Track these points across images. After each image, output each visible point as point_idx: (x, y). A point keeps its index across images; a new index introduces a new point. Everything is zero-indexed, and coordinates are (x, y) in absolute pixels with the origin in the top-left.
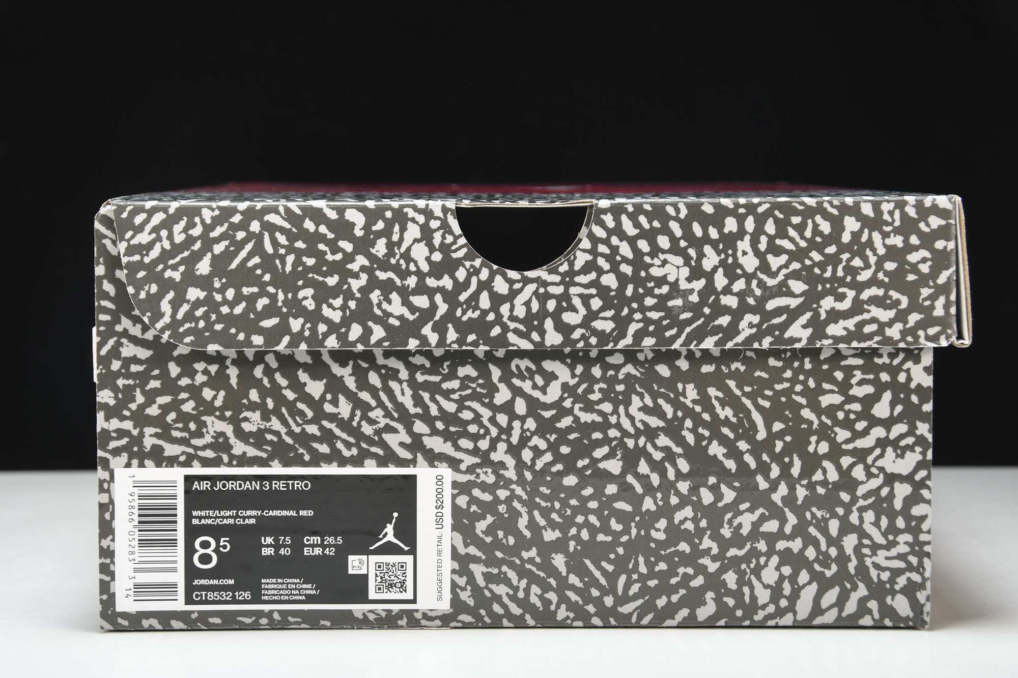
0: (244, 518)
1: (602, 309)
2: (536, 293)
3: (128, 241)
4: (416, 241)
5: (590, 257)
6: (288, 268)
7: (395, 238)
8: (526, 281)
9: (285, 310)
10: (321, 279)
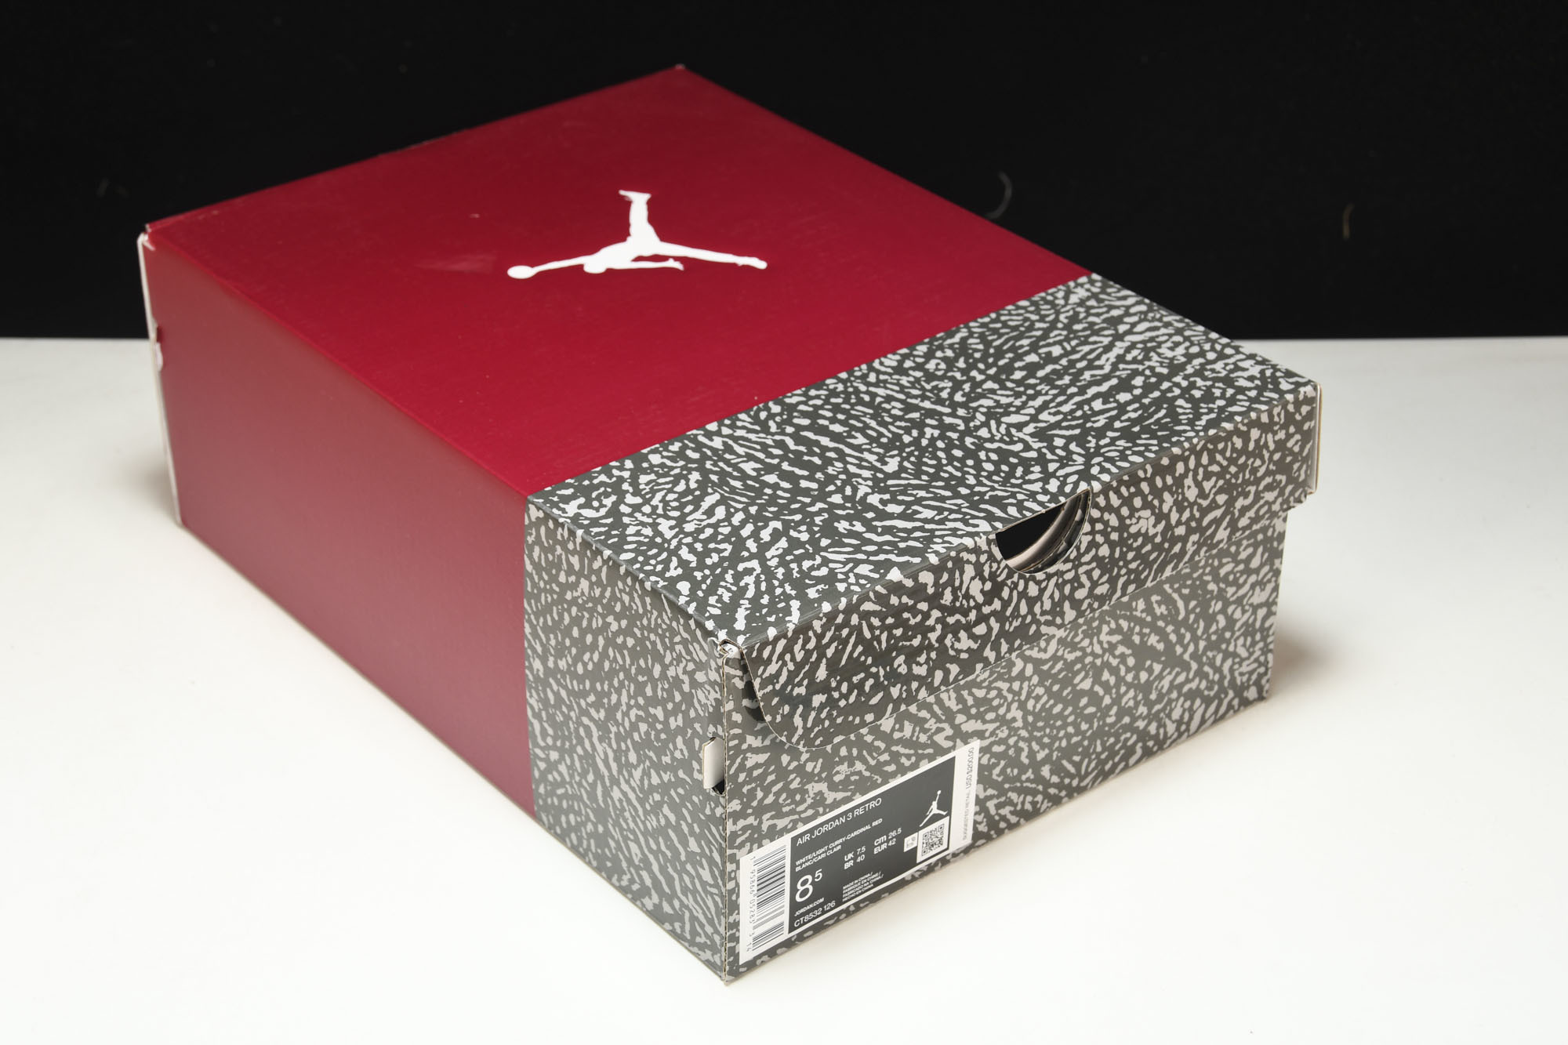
0: (833, 849)
1: (1101, 577)
2: (1057, 585)
3: (761, 676)
4: (973, 579)
5: (1089, 538)
6: (884, 645)
7: (957, 583)
8: (1049, 577)
9: (886, 683)
10: (908, 643)
